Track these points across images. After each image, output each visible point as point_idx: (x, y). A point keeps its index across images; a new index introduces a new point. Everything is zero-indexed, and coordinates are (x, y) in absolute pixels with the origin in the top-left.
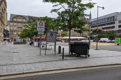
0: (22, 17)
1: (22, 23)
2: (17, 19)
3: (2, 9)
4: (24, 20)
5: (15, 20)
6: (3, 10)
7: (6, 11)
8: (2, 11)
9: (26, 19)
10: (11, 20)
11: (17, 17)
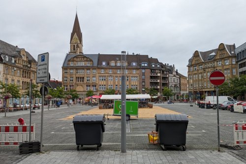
0: (84, 58)
1: (83, 69)
2: (75, 62)
3: (74, 45)
4: (88, 64)
5: (71, 64)
6: (75, 47)
7: (79, 49)
8: (74, 50)
9: (91, 61)
10: (66, 65)
11: (75, 59)
